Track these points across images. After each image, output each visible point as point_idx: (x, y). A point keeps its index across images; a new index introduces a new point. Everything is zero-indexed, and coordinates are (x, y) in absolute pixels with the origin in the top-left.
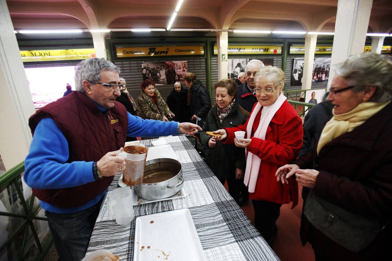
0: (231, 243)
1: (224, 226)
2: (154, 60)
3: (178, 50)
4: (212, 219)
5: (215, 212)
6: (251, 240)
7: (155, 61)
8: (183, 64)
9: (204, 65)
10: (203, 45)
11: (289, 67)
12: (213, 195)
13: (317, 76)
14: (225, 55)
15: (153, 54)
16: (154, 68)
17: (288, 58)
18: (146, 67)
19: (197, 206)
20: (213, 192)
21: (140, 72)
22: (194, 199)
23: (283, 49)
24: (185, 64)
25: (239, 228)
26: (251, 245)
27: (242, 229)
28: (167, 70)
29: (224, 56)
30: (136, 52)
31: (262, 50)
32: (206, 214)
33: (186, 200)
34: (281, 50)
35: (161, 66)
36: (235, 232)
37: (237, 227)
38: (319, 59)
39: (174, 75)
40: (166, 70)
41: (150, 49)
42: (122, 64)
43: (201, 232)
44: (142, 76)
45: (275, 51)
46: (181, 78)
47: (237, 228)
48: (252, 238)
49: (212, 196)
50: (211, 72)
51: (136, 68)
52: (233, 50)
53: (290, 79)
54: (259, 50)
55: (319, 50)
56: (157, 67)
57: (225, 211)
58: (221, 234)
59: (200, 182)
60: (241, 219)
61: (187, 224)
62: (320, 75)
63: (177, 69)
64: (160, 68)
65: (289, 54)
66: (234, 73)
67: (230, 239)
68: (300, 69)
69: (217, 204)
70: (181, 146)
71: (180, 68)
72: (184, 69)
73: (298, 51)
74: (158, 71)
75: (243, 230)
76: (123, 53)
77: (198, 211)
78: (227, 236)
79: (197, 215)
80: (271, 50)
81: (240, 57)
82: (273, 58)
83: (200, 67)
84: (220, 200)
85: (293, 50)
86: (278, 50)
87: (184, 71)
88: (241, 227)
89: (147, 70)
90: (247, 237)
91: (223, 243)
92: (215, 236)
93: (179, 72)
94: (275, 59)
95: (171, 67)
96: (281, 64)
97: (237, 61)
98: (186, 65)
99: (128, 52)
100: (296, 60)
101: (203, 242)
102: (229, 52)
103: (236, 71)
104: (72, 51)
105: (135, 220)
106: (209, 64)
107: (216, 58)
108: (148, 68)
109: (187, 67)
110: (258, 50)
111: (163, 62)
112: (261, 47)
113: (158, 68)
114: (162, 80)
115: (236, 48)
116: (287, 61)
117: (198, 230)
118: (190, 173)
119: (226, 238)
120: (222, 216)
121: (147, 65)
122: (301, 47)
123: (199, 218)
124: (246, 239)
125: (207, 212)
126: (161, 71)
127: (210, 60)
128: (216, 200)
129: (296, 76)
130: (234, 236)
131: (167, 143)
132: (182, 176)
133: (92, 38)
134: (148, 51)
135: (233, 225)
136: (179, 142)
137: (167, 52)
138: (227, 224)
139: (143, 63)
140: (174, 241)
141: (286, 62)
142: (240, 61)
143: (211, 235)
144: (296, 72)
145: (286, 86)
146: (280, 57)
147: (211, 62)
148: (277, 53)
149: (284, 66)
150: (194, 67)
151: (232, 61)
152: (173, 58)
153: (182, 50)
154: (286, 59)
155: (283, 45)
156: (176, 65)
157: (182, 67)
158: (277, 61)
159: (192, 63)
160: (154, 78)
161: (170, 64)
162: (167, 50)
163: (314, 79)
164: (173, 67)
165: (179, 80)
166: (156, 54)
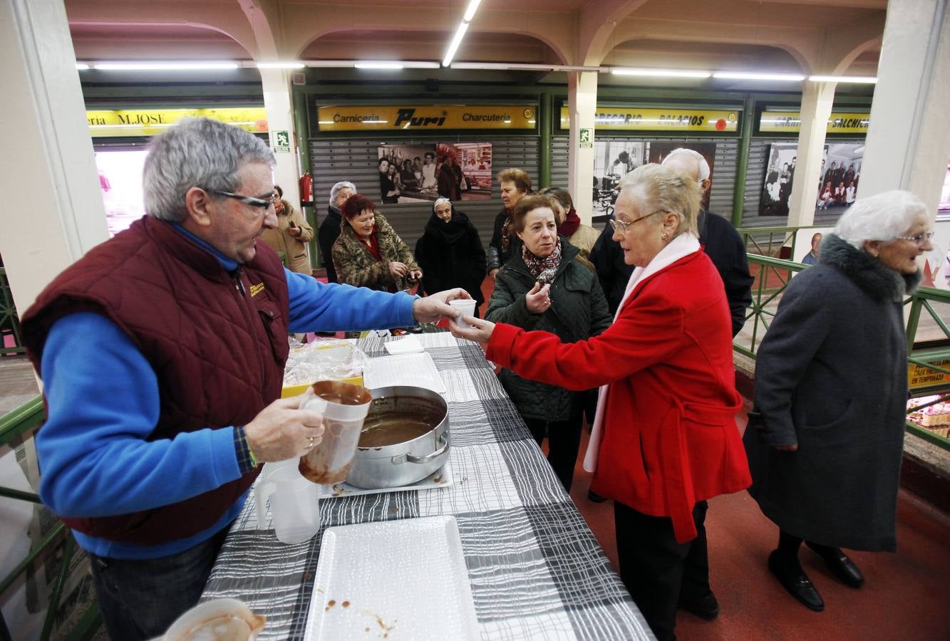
0: (551, 611)
1: (539, 567)
2: (409, 140)
3: (471, 116)
4: (512, 548)
5: (521, 529)
6: (604, 608)
7: (412, 143)
8: (482, 151)
9: (534, 156)
10: (534, 104)
11: (757, 166)
12: (522, 486)
13: (833, 191)
14: (588, 131)
15: (409, 124)
16: (407, 158)
17: (754, 144)
18: (387, 156)
19: (479, 511)
20: (523, 480)
22: (471, 493)
23: (741, 117)
24: (487, 151)
25: (577, 576)
26: (600, 621)
27: (584, 578)
28: (441, 164)
29: (584, 135)
30: (366, 118)
31: (687, 121)
32: (497, 533)
33: (451, 495)
34: (736, 122)
35: (426, 155)
36: (564, 585)
37: (571, 573)
38: (838, 147)
39: (457, 178)
40: (437, 165)
41: (402, 112)
42: (331, 148)
43: (480, 576)
44: (377, 177)
45: (721, 123)
46: (474, 185)
47: (570, 575)
48: (606, 602)
49: (518, 488)
50: (551, 173)
51: (365, 157)
52: (609, 120)
53: (758, 198)
54: (678, 121)
55: (840, 124)
56: (415, 156)
57: (546, 530)
58: (528, 586)
59: (493, 452)
60: (584, 552)
61: (448, 554)
62: (840, 190)
63: (465, 164)
64: (424, 159)
65: (757, 132)
66: (611, 178)
67: (549, 601)
68: (785, 171)
69: (529, 511)
70: (457, 358)
71: (473, 162)
72: (482, 163)
73: (782, 124)
74: (417, 166)
75: (585, 582)
76: (335, 121)
77: (478, 525)
78: (544, 593)
79: (476, 534)
80: (710, 122)
81: (628, 138)
82: (714, 140)
83: (524, 160)
84: (539, 500)
85: (769, 122)
86: (727, 122)
87: (482, 168)
88: (582, 573)
89: (390, 163)
90: (593, 599)
91: (532, 610)
92: (514, 590)
93: (470, 170)
94: (720, 144)
95: (452, 157)
96: (734, 157)
97: (618, 147)
98: (489, 154)
99: (348, 117)
100: (777, 148)
101: (481, 604)
102: (599, 122)
103: (614, 173)
104: (213, 111)
105: (322, 534)
106: (548, 152)
107: (566, 139)
108: (393, 158)
109: (491, 160)
110: (676, 121)
111: (431, 145)
112: (684, 113)
113: (418, 158)
114: (428, 190)
115: (619, 115)
116: (753, 148)
117: (473, 571)
118: (469, 428)
119: (539, 599)
120: (536, 541)
121: (391, 150)
122: (792, 116)
123: (478, 543)
124: (591, 606)
125: (501, 528)
126: (426, 166)
127: (551, 141)
128: (527, 500)
129: (774, 192)
130: (561, 596)
131: (422, 349)
132: (445, 435)
133: (260, 83)
134: (396, 117)
135: (563, 567)
136: (454, 348)
137: (442, 120)
138: (547, 564)
139: (380, 146)
140: (409, 593)
141: (749, 152)
142: (627, 147)
143: (504, 586)
144: (773, 178)
145: (746, 215)
146: (735, 141)
147: (551, 148)
148: (725, 130)
149: (742, 164)
150: (509, 160)
151: (606, 147)
152: (457, 134)
153: (481, 117)
154: (748, 144)
155: (741, 109)
156: (463, 153)
157: (479, 159)
158: (726, 149)
159: (505, 150)
160: (406, 184)
161: (448, 149)
162: (442, 116)
163: (824, 199)
164: (455, 158)
165: (469, 190)
166: (415, 125)
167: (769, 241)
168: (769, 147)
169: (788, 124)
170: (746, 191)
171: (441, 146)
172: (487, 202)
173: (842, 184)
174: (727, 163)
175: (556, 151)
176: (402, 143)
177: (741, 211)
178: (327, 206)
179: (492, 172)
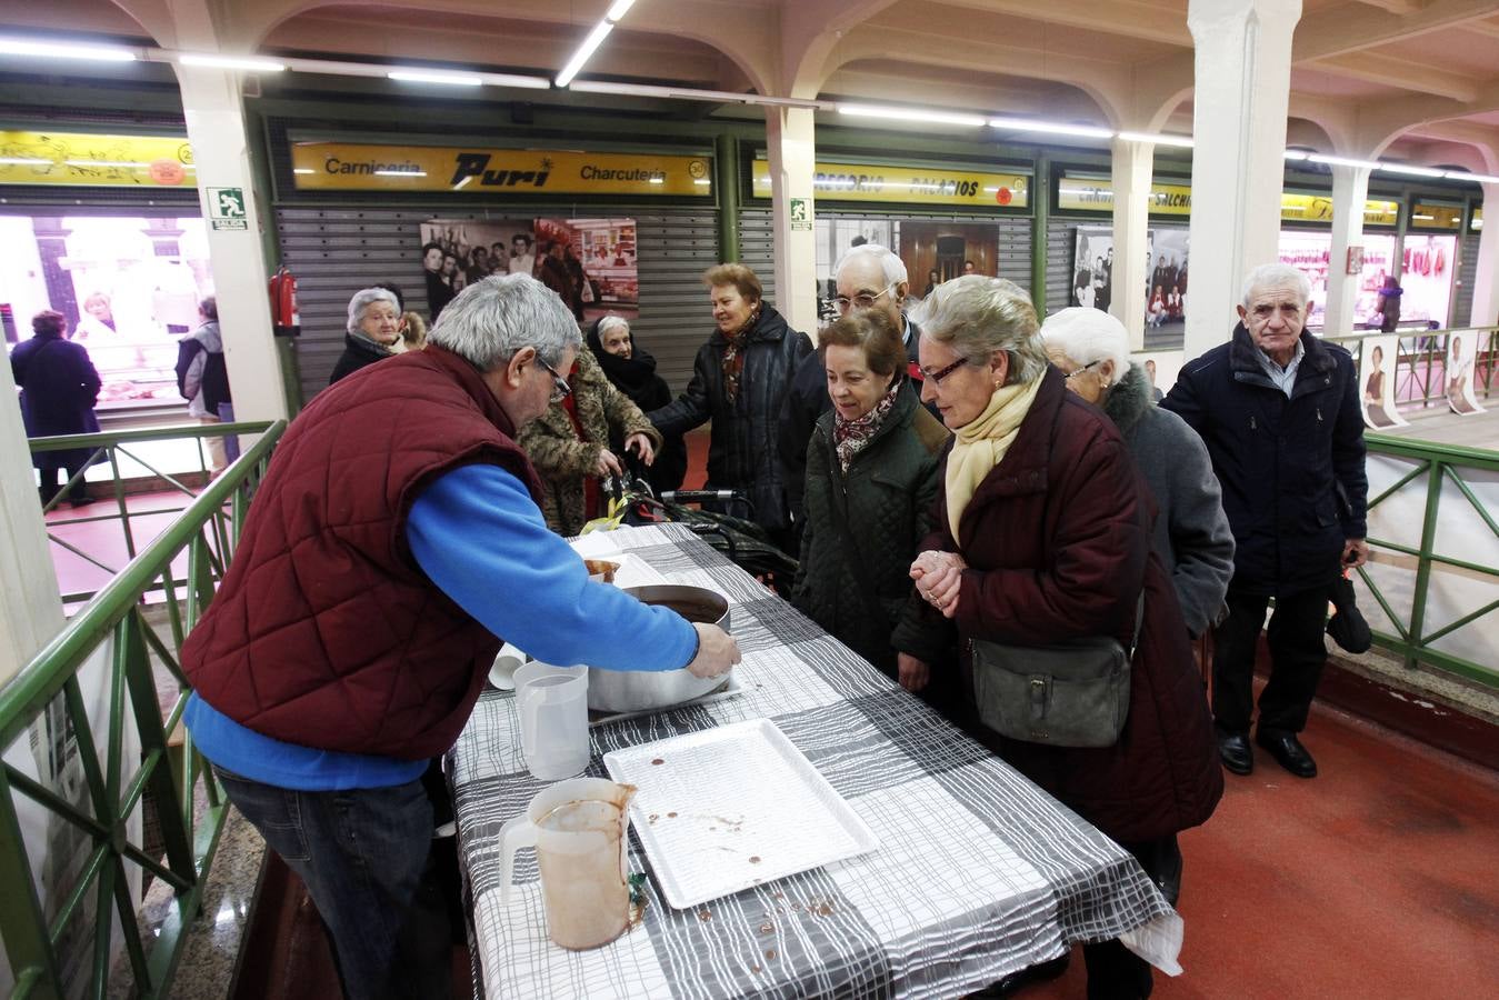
2: (481, 210)
3: (595, 170)
7: (487, 216)
8: (619, 234)
9: (711, 243)
10: (705, 154)
11: (1059, 261)
13: (1165, 300)
14: (804, 202)
16: (480, 245)
17: (1052, 227)
18: (440, 239)
21: (412, 261)
23: (1032, 185)
24: (627, 233)
28: (543, 257)
29: (798, 209)
30: (381, 167)
31: (952, 188)
34: (1025, 192)
35: (515, 239)
38: (1164, 234)
39: (575, 281)
40: (537, 258)
41: (463, 159)
42: (321, 222)
44: (421, 280)
45: (1004, 194)
46: (606, 294)
51: (393, 242)
52: (833, 183)
54: (940, 188)
55: (1165, 201)
56: (493, 242)
62: (1174, 298)
63: (589, 257)
64: (511, 247)
65: (1055, 208)
71: (603, 252)
72: (619, 255)
73: (1089, 197)
74: (498, 260)
80: (986, 189)
81: (865, 214)
82: (996, 220)
83: (695, 249)
85: (1072, 193)
86: (1012, 191)
87: (620, 263)
89: (446, 254)
93: (597, 266)
94: (1005, 226)
95: (563, 243)
96: (1026, 247)
97: (849, 228)
98: (632, 238)
99: (355, 165)
100: (1086, 234)
102: (818, 187)
106: (734, 236)
107: (763, 214)
108: (452, 244)
109: (635, 249)
110: (936, 188)
111: (524, 221)
112: (948, 176)
113: (501, 245)
115: (847, 176)
116: (1053, 234)
121: (447, 229)
122: (1101, 185)
126: (515, 259)
127: (738, 218)
129: (1087, 300)
134: (451, 166)
137: (542, 178)
139: (425, 222)
141: (1047, 240)
144: (1084, 280)
146: (1025, 221)
147: (739, 229)
148: (1010, 204)
149: (1038, 257)
150: (666, 248)
151: (831, 228)
152: (572, 203)
153: (613, 172)
154: (1044, 227)
155: (1031, 174)
156: (583, 236)
157: (614, 247)
158: (1012, 234)
159: (658, 231)
162: (542, 170)
163: (1154, 312)
164: (570, 246)
165: (597, 303)
166: (484, 183)
168: (1074, 232)
169: (1096, 198)
170: (1047, 300)
171: (543, 223)
173: (1176, 288)
174: (1016, 256)
175: (747, 235)
176: (465, 215)
178: (342, 334)
179: (639, 271)
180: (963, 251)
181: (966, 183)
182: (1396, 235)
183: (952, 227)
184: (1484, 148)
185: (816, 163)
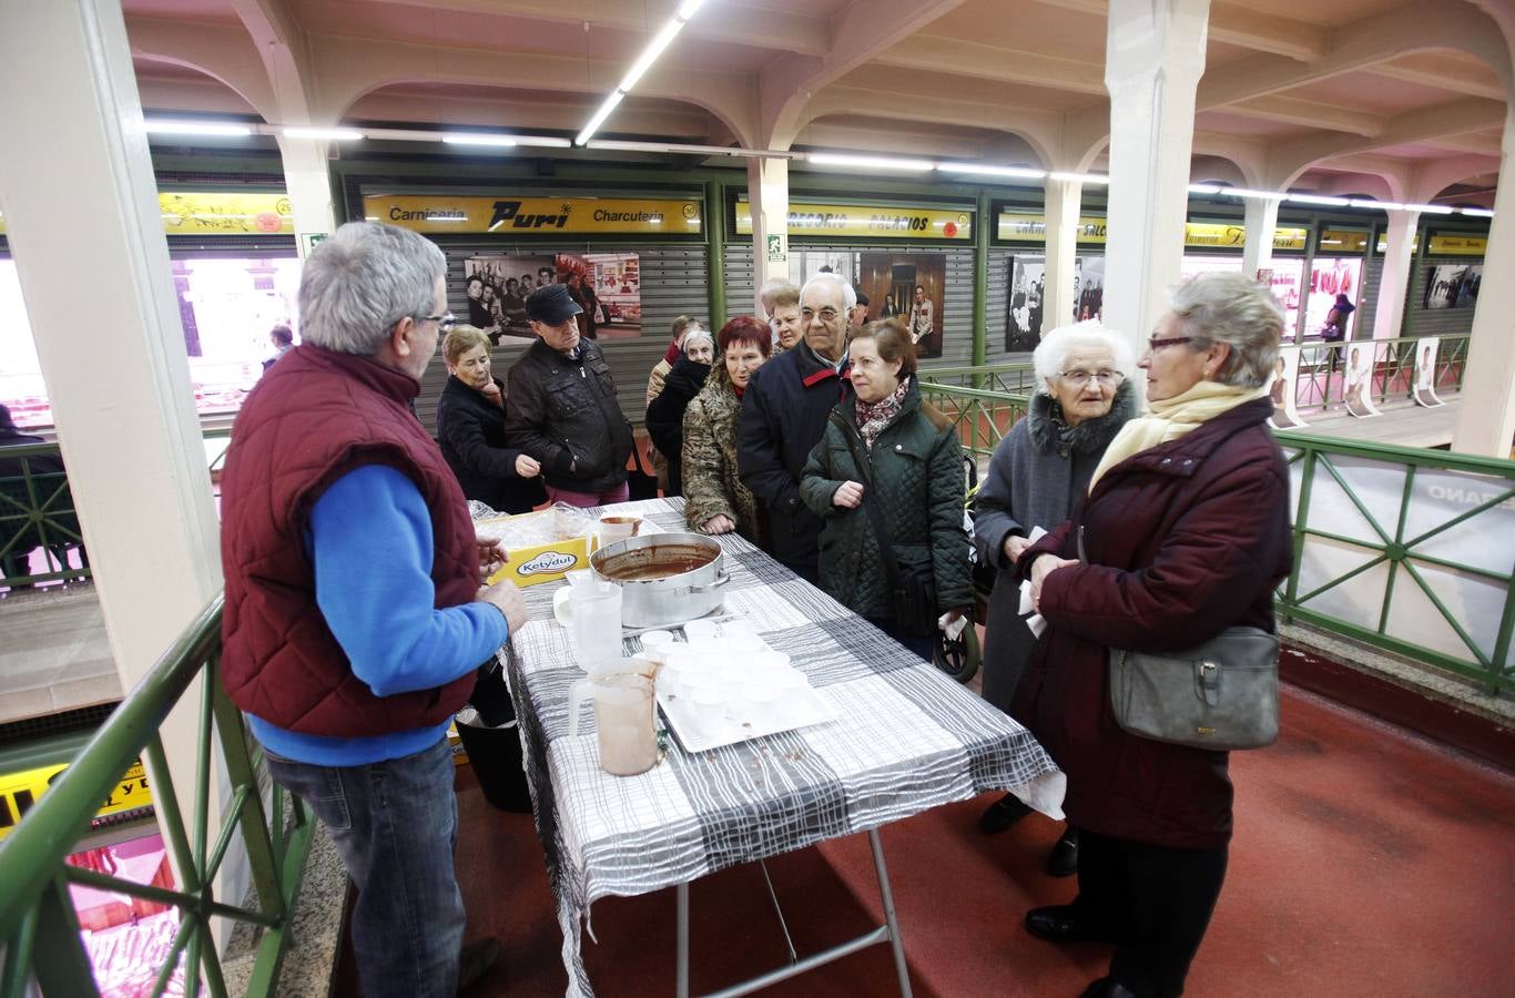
2: (513, 248)
3: (606, 214)
7: (518, 253)
8: (625, 266)
9: (701, 273)
10: (697, 198)
11: (998, 285)
13: (1090, 317)
16: (512, 277)
17: (993, 256)
23: (975, 221)
24: (632, 265)
29: (774, 243)
30: (442, 215)
31: (906, 224)
34: (969, 225)
35: (540, 272)
38: (1090, 261)
39: (589, 305)
41: (497, 206)
44: (465, 306)
45: (950, 228)
46: (615, 317)
50: (726, 297)
52: (804, 221)
53: (1003, 328)
54: (894, 225)
55: (1092, 232)
56: (522, 275)
63: (601, 285)
64: (537, 278)
65: (995, 240)
71: (612, 282)
72: (625, 284)
73: (1025, 230)
74: (526, 289)
76: (392, 217)
80: (935, 224)
81: (830, 247)
82: (943, 251)
83: (687, 278)
85: (1009, 226)
86: (957, 226)
87: (626, 290)
89: (485, 285)
93: (607, 293)
94: (951, 255)
95: (579, 275)
96: (970, 274)
98: (635, 270)
99: (412, 213)
100: (1021, 262)
102: (791, 225)
106: (720, 266)
107: (745, 248)
108: (489, 276)
109: (638, 279)
110: (892, 223)
111: (548, 256)
112: (903, 213)
113: (529, 277)
115: (816, 214)
116: (993, 262)
121: (486, 264)
122: (1035, 219)
127: (724, 252)
129: (1022, 319)
134: (491, 212)
137: (563, 220)
139: (468, 258)
141: (988, 267)
144: (1020, 302)
145: (990, 350)
146: (968, 251)
147: (725, 261)
148: (954, 237)
149: (980, 283)
150: (664, 278)
151: (801, 258)
152: (586, 241)
153: (621, 214)
154: (985, 257)
155: (973, 210)
156: (596, 268)
157: (621, 277)
158: (958, 262)
159: (658, 263)
160: (509, 316)
161: (574, 263)
162: (562, 214)
164: (585, 277)
165: (607, 324)
166: (515, 225)
167: (1018, 386)
168: (1011, 260)
169: (1031, 230)
170: (988, 319)
171: (563, 258)
172: (635, 341)
174: (960, 281)
175: (730, 266)
176: (500, 252)
177: (983, 346)
179: (642, 297)
180: (914, 278)
181: (917, 219)
182: (1305, 258)
183: (904, 257)
184: (1390, 178)
185: (790, 204)
